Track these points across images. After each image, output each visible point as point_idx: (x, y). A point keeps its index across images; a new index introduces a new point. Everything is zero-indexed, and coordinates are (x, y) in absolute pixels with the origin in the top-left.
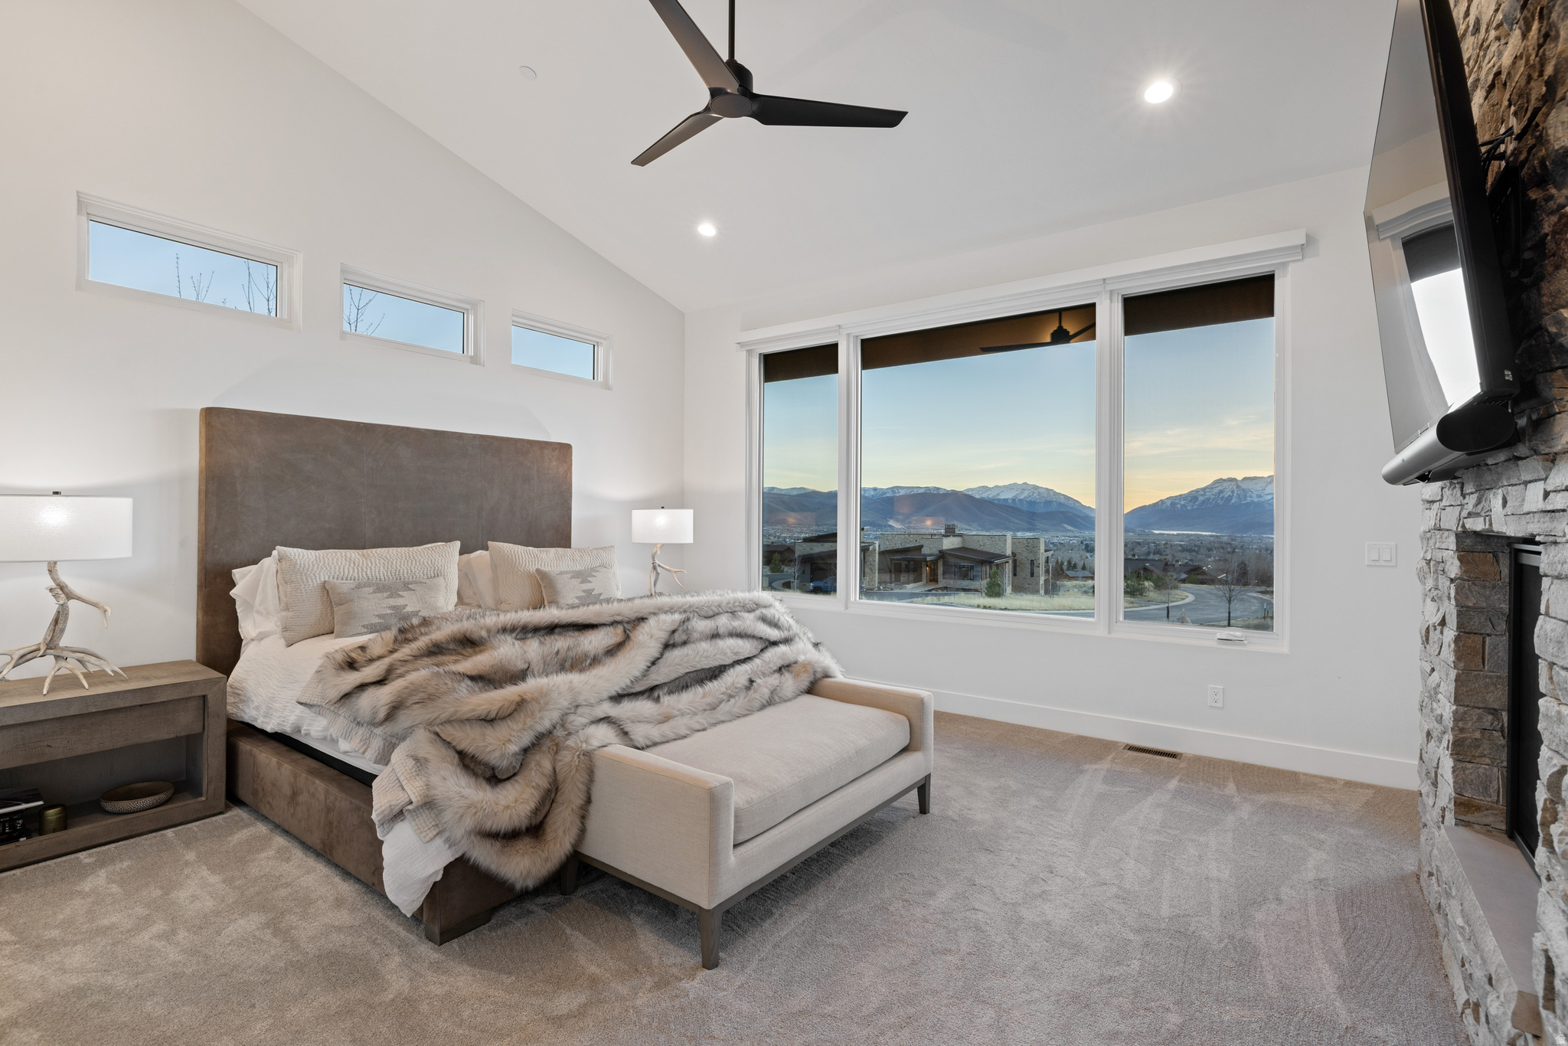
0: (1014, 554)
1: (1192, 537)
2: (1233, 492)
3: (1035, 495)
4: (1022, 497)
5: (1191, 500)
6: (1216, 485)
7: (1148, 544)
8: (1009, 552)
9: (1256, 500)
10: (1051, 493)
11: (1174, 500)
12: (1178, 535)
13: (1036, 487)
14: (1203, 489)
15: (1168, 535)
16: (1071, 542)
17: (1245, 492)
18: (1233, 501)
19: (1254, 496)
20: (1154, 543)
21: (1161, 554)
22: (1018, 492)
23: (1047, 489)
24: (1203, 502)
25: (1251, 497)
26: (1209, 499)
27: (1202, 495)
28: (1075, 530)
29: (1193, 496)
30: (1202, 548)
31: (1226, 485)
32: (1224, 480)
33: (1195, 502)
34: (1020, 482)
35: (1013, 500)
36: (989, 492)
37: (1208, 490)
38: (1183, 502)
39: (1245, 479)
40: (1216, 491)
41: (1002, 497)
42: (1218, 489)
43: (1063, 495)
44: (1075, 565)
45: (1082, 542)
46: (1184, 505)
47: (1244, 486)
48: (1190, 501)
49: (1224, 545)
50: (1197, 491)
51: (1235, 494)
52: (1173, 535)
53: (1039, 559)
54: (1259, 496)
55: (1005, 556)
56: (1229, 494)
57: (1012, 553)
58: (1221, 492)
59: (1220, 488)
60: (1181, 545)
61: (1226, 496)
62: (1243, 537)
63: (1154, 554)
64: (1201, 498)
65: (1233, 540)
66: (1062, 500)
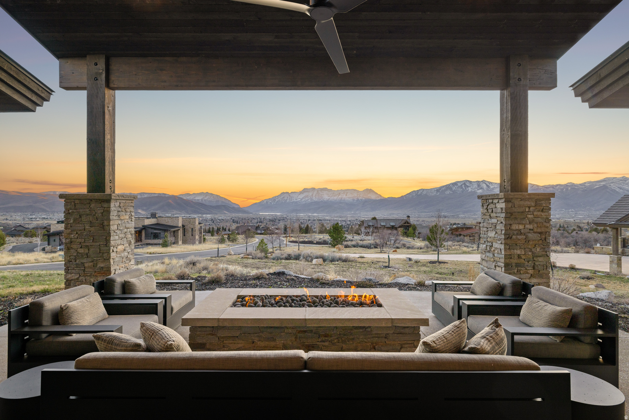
0: (183, 226)
1: (274, 216)
3: (211, 197)
4: (206, 198)
8: (180, 225)
9: (295, 201)
10: (219, 197)
11: (267, 200)
13: (211, 194)
14: (277, 196)
15: (265, 215)
17: (291, 197)
18: (288, 201)
19: (295, 199)
20: (260, 218)
21: (262, 223)
22: (204, 196)
25: (293, 199)
26: (279, 200)
29: (274, 199)
30: (277, 220)
32: (285, 193)
33: (275, 201)
35: (202, 200)
36: (190, 196)
37: (279, 197)
38: (270, 201)
39: (292, 192)
41: (197, 198)
45: (231, 219)
46: (271, 203)
47: (291, 195)
48: (273, 201)
50: (275, 197)
51: (288, 199)
53: (195, 228)
55: (178, 227)
58: (284, 197)
59: (283, 196)
60: (269, 219)
61: (285, 199)
64: (277, 200)
66: (224, 200)
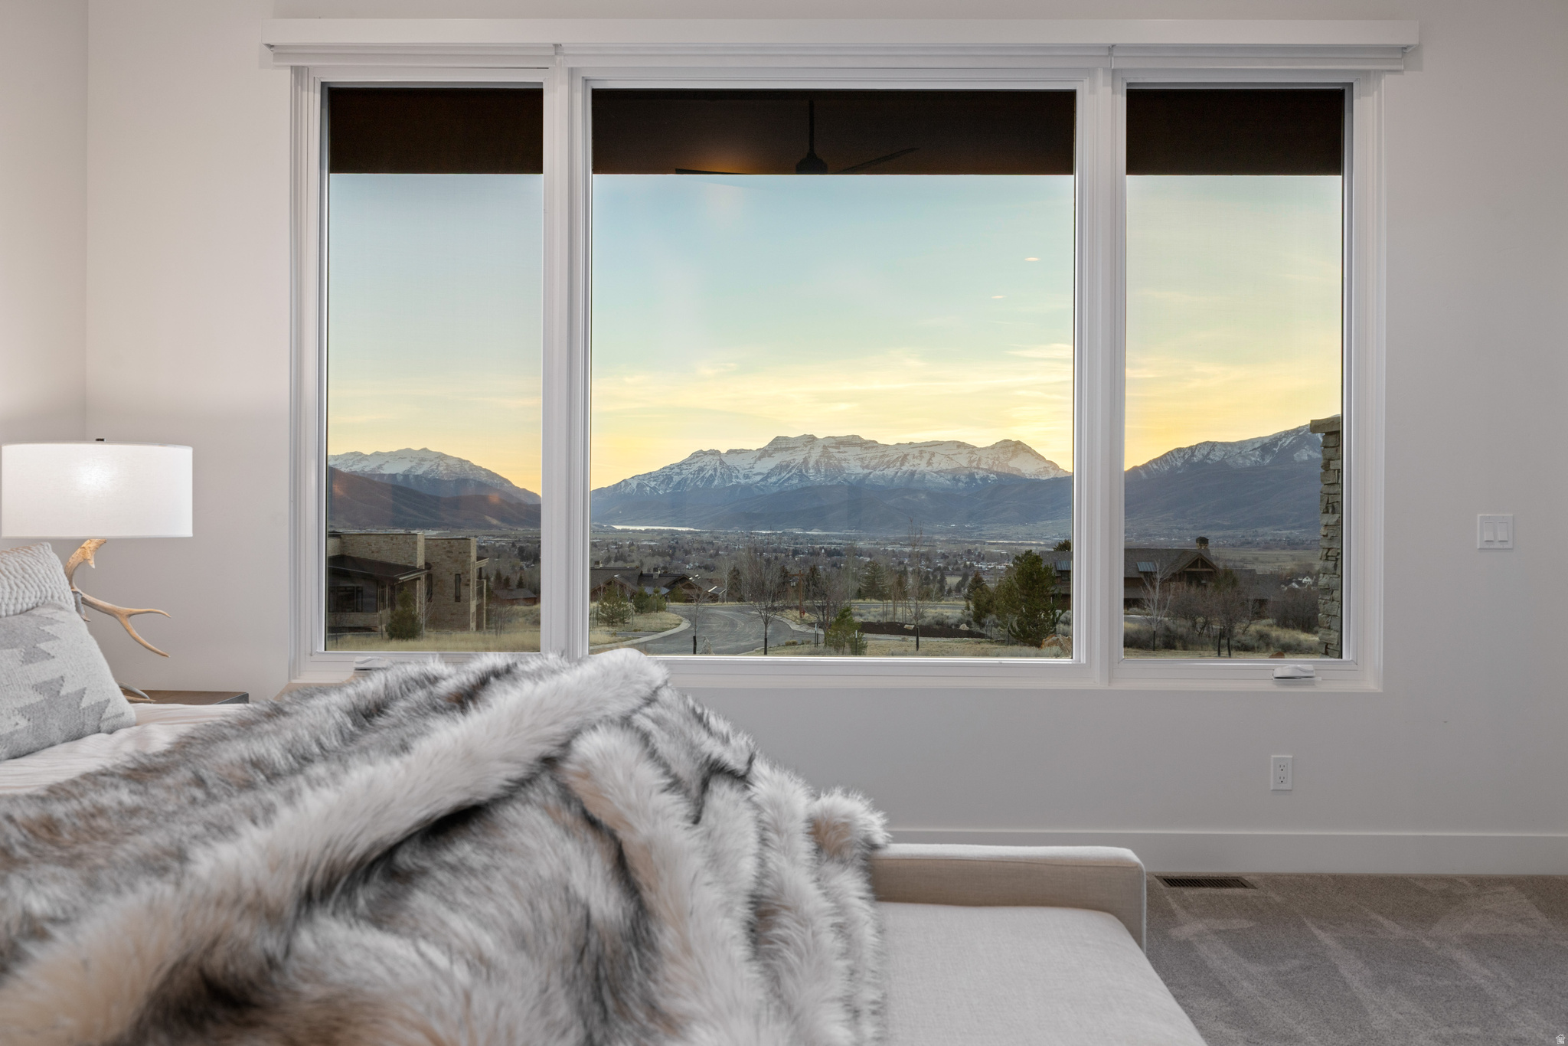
0: (428, 565)
1: (664, 535)
2: (715, 470)
3: (441, 468)
4: (420, 472)
5: (664, 480)
6: (695, 461)
7: (608, 545)
8: (420, 562)
9: (743, 481)
10: (466, 467)
11: (641, 480)
12: (647, 531)
13: (442, 457)
14: (679, 465)
15: (634, 531)
16: (497, 545)
17: (729, 470)
18: (716, 482)
19: (741, 476)
20: (616, 544)
21: (625, 561)
22: (413, 464)
23: (460, 460)
24: (679, 483)
25: (737, 477)
26: (685, 480)
27: (677, 474)
28: (503, 525)
29: (666, 476)
30: (677, 550)
31: (707, 459)
32: (705, 453)
33: (668, 484)
34: (417, 447)
35: (406, 476)
36: (364, 463)
37: (684, 467)
38: (653, 484)
39: (730, 452)
40: (695, 467)
41: (388, 470)
42: (697, 465)
43: (485, 470)
44: (507, 580)
45: (514, 545)
46: (654, 488)
47: (728, 461)
48: (662, 482)
49: (705, 545)
50: (671, 468)
51: (718, 474)
52: (640, 531)
53: (468, 572)
54: (747, 477)
55: (414, 569)
56: (710, 472)
57: (426, 564)
58: (701, 469)
59: (699, 464)
60: (650, 547)
61: (707, 475)
62: (728, 534)
63: (616, 561)
64: (676, 479)
65: (717, 538)
66: (484, 479)
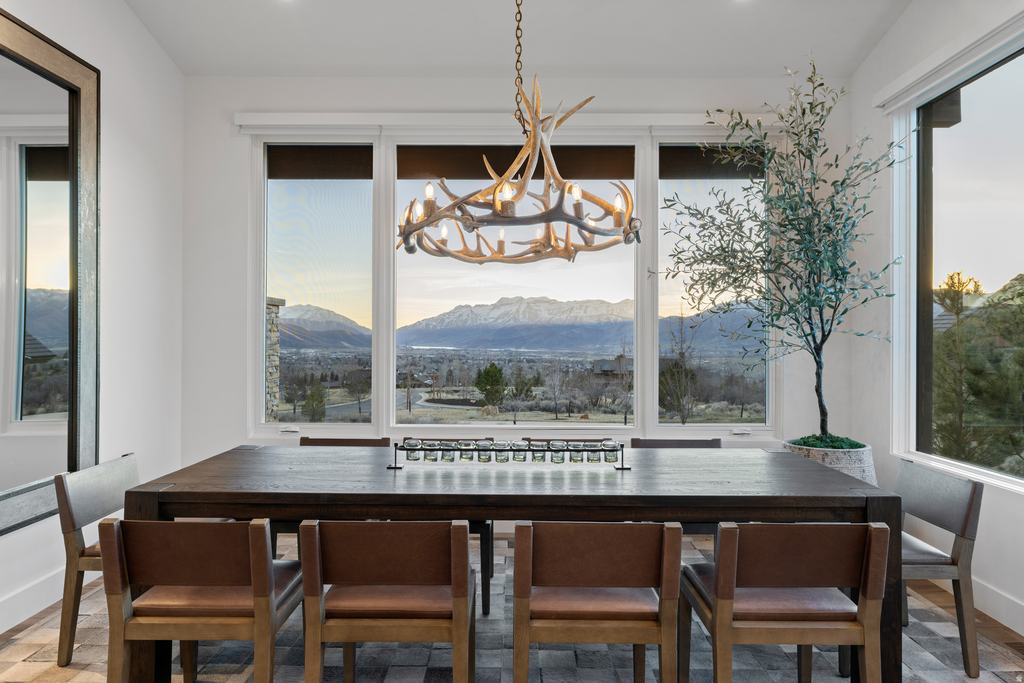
1: (440, 352)
2: (468, 316)
3: (318, 315)
4: (306, 317)
5: (441, 321)
6: (457, 311)
7: (407, 357)
9: (483, 322)
10: (332, 314)
11: (428, 322)
12: (430, 349)
13: (318, 309)
16: (347, 357)
17: (476, 316)
18: (468, 323)
20: (412, 356)
22: (303, 313)
23: (328, 311)
24: (448, 323)
26: (452, 321)
27: (448, 318)
28: (351, 346)
30: (445, 360)
31: (464, 310)
33: (442, 324)
34: (304, 304)
35: (298, 320)
40: (457, 315)
42: (458, 313)
43: (342, 316)
46: (435, 326)
48: (439, 323)
49: (461, 357)
52: (426, 350)
54: (485, 319)
56: (466, 317)
58: (461, 315)
59: (460, 313)
60: (431, 358)
61: (464, 319)
66: (341, 321)
